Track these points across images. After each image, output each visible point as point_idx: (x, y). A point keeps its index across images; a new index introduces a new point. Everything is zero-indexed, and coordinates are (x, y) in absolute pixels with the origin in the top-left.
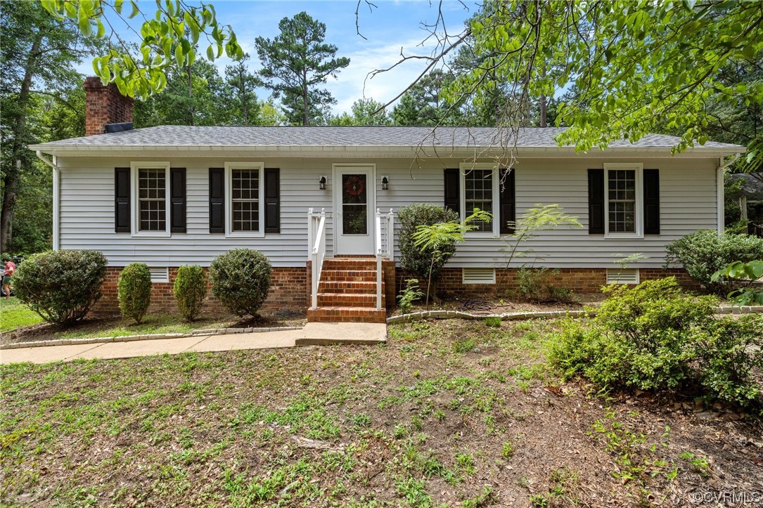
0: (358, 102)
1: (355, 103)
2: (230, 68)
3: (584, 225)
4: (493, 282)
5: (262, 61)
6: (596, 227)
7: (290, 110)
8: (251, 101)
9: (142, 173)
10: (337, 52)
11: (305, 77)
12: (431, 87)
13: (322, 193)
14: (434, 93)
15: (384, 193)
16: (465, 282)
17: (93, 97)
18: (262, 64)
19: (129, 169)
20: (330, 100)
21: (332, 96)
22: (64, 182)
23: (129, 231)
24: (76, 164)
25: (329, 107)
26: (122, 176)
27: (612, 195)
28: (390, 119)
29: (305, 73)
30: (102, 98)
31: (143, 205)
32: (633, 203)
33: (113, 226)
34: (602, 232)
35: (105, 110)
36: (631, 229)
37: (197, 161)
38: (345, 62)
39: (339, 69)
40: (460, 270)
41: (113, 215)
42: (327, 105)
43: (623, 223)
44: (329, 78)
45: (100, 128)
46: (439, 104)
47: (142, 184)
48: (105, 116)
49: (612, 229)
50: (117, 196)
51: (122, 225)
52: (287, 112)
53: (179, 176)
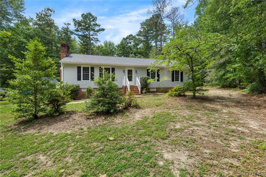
0: (105, 41)
1: (104, 41)
2: (63, 27)
3: (171, 80)
4: (156, 90)
5: (75, 26)
6: (173, 80)
7: (82, 42)
8: (70, 39)
9: (84, 68)
10: (100, 26)
11: (90, 33)
12: (129, 39)
13: (124, 73)
14: (130, 41)
15: (136, 73)
16: (150, 90)
17: (63, 48)
18: (75, 27)
19: (81, 67)
20: (98, 41)
21: (99, 40)
22: (64, 69)
23: (81, 80)
24: (67, 65)
25: (97, 43)
26: (79, 68)
27: (175, 75)
28: (116, 47)
29: (90, 32)
30: (65, 49)
31: (83, 75)
32: (179, 76)
33: (77, 79)
34: (174, 81)
35: (66, 51)
36: (178, 81)
37: (97, 66)
38: (103, 30)
39: (101, 31)
40: (150, 88)
41: (77, 77)
42: (96, 42)
43: (177, 80)
44: (98, 34)
45: (65, 56)
46: (132, 45)
47: (84, 70)
48: (66, 53)
49: (175, 81)
50: (78, 72)
51: (79, 79)
52: (81, 43)
53: (93, 69)
